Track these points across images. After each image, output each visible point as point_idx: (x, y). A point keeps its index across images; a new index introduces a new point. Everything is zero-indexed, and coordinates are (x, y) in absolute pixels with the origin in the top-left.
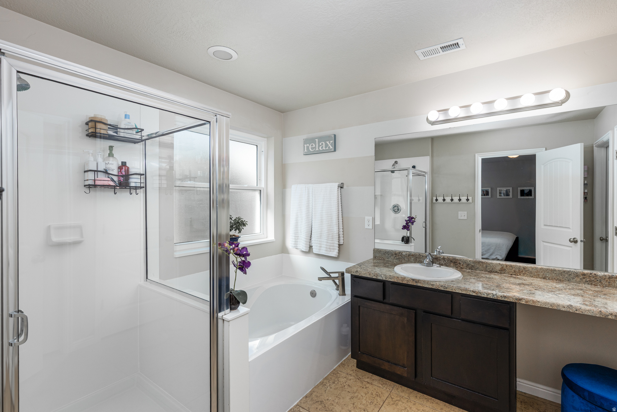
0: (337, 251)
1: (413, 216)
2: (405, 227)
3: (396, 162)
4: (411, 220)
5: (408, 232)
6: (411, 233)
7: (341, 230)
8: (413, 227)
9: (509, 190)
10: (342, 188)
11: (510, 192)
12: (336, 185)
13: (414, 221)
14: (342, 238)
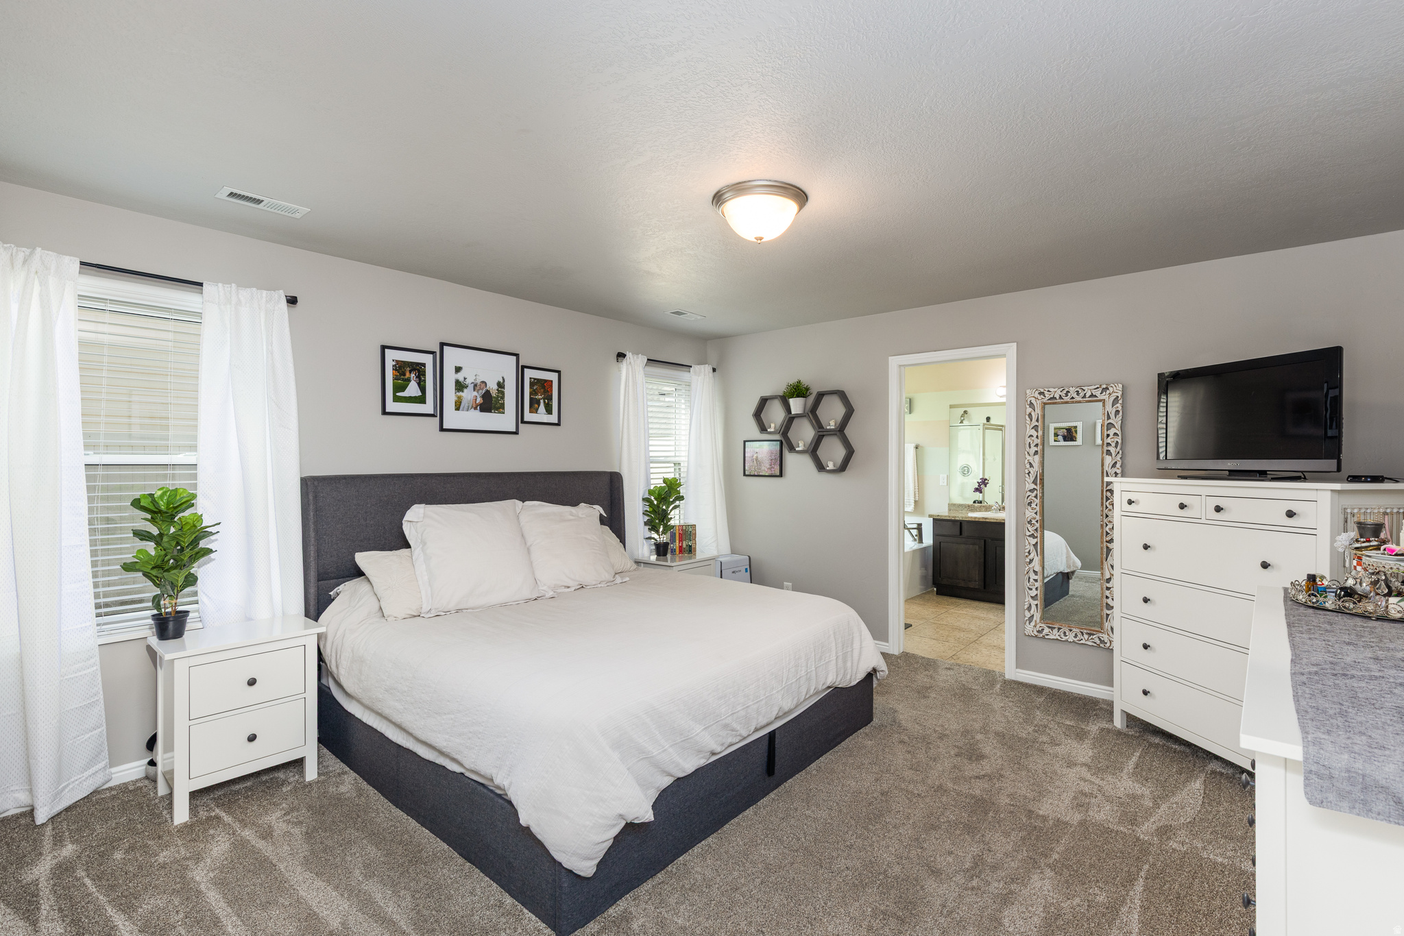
0: (913, 506)
1: (986, 477)
2: (978, 490)
3: (965, 412)
4: (984, 482)
5: (981, 494)
6: (984, 496)
7: (917, 487)
8: (986, 490)
9: (1076, 427)
10: (917, 448)
11: (1076, 432)
12: (914, 445)
13: (988, 483)
14: (917, 495)
